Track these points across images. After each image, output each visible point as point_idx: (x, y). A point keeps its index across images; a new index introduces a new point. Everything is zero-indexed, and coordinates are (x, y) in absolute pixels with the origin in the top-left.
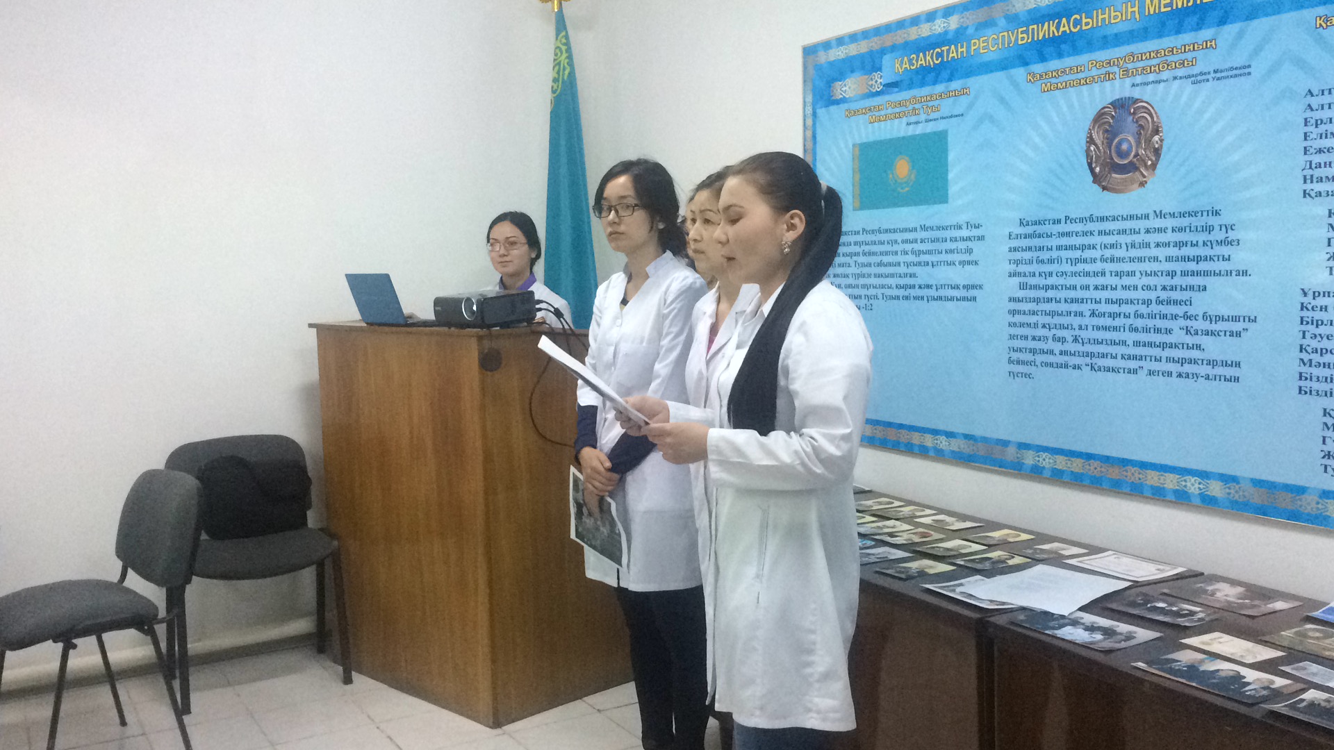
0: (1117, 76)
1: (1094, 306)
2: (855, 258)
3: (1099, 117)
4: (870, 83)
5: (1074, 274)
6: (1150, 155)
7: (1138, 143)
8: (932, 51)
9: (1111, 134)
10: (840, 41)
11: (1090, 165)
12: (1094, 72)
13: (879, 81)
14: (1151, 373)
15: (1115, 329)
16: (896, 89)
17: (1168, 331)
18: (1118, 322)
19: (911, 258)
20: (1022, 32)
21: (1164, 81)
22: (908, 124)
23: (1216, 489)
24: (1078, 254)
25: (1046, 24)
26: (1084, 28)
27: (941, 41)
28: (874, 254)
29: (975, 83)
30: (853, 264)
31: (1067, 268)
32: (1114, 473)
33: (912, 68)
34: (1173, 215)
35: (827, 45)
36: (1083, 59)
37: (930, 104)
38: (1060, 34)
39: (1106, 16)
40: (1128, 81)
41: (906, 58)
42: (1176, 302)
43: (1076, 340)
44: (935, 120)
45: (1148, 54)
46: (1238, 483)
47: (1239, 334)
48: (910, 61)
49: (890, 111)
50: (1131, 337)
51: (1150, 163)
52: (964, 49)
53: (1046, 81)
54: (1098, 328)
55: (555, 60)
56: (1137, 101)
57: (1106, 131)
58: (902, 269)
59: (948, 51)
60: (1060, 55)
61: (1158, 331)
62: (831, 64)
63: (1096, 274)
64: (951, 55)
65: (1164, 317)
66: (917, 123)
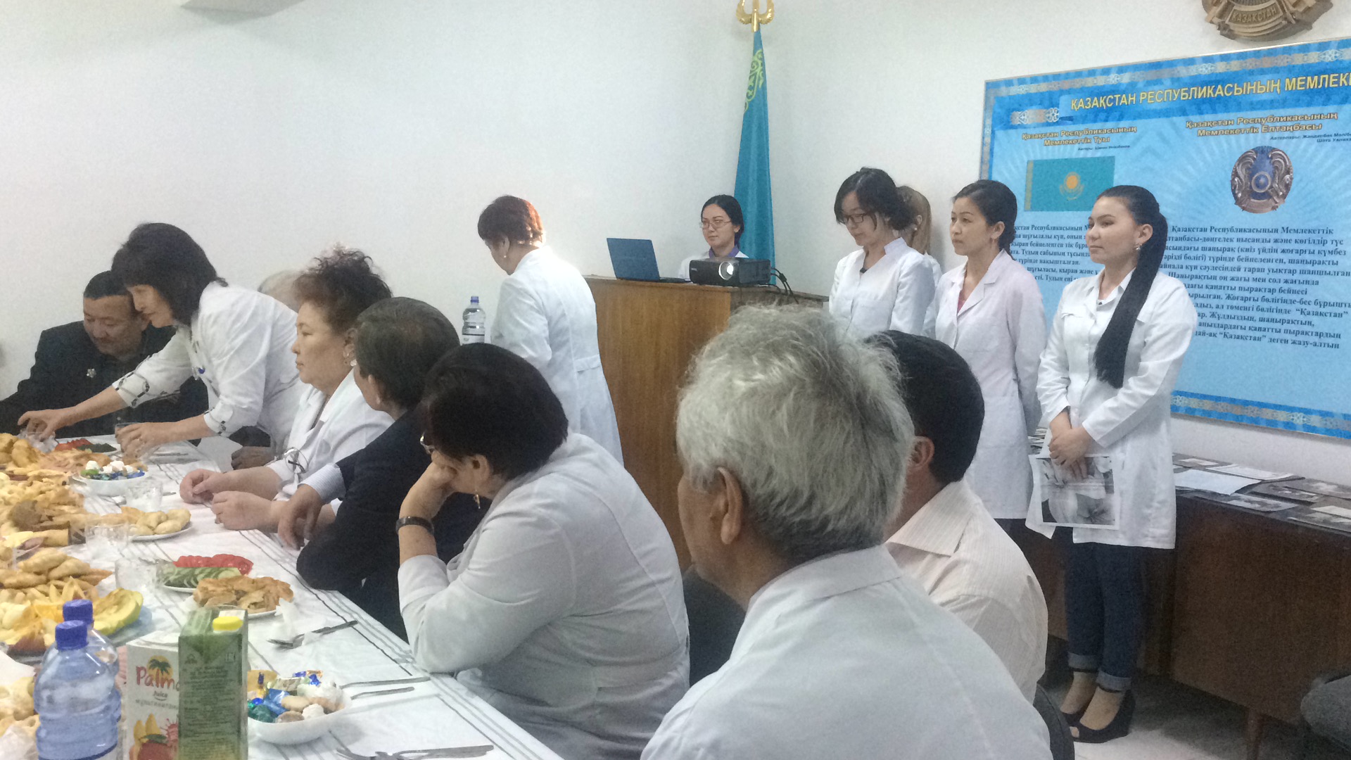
0: (1260, 130)
1: (1230, 292)
2: (1022, 247)
3: (1243, 159)
4: (1047, 115)
5: (1215, 268)
6: (1281, 187)
7: (1273, 181)
8: (1105, 97)
9: (1252, 172)
10: (1022, 81)
11: (1233, 191)
12: (1242, 126)
13: (1056, 114)
14: (1272, 340)
15: (1246, 309)
16: (1070, 122)
17: (1288, 312)
18: (1248, 304)
19: (1074, 250)
20: (1185, 91)
21: (1296, 138)
22: (1079, 149)
23: (1315, 420)
24: (1219, 254)
25: (1205, 88)
26: (1235, 94)
27: (1114, 90)
28: (1041, 245)
29: (1140, 124)
30: (1021, 252)
31: (1209, 263)
32: (1237, 411)
33: (1086, 107)
34: (1296, 231)
35: (1009, 83)
36: (1232, 116)
37: (1101, 136)
38: (1216, 95)
39: (1254, 87)
40: (1268, 135)
41: (1081, 100)
42: (1294, 292)
43: (1213, 315)
44: (1104, 148)
45: (1285, 118)
46: (1333, 417)
47: (1341, 315)
48: (1086, 103)
49: (1064, 138)
50: (1257, 315)
51: (1281, 193)
52: (1134, 98)
53: (1201, 128)
54: (1232, 308)
55: (751, 72)
56: (1274, 149)
57: (1248, 168)
58: (1067, 258)
59: (1120, 99)
60: (1215, 111)
61: (1279, 311)
62: (1010, 97)
63: (1233, 269)
64: (1122, 102)
65: (1285, 301)
66: (1087, 149)
